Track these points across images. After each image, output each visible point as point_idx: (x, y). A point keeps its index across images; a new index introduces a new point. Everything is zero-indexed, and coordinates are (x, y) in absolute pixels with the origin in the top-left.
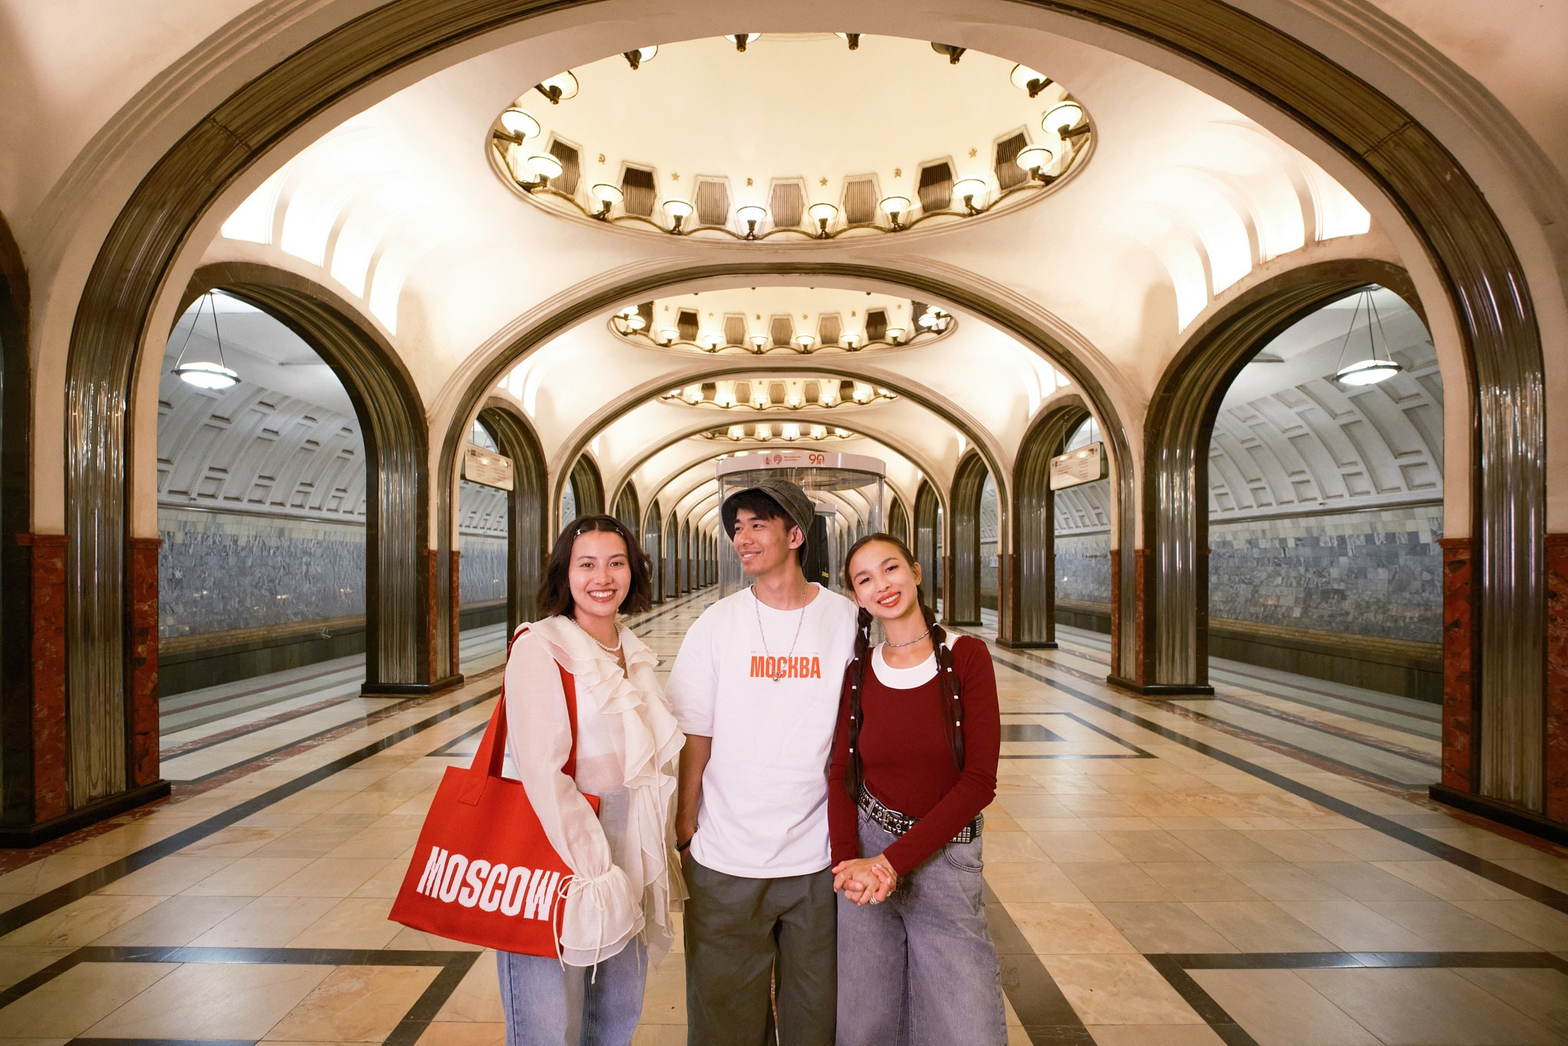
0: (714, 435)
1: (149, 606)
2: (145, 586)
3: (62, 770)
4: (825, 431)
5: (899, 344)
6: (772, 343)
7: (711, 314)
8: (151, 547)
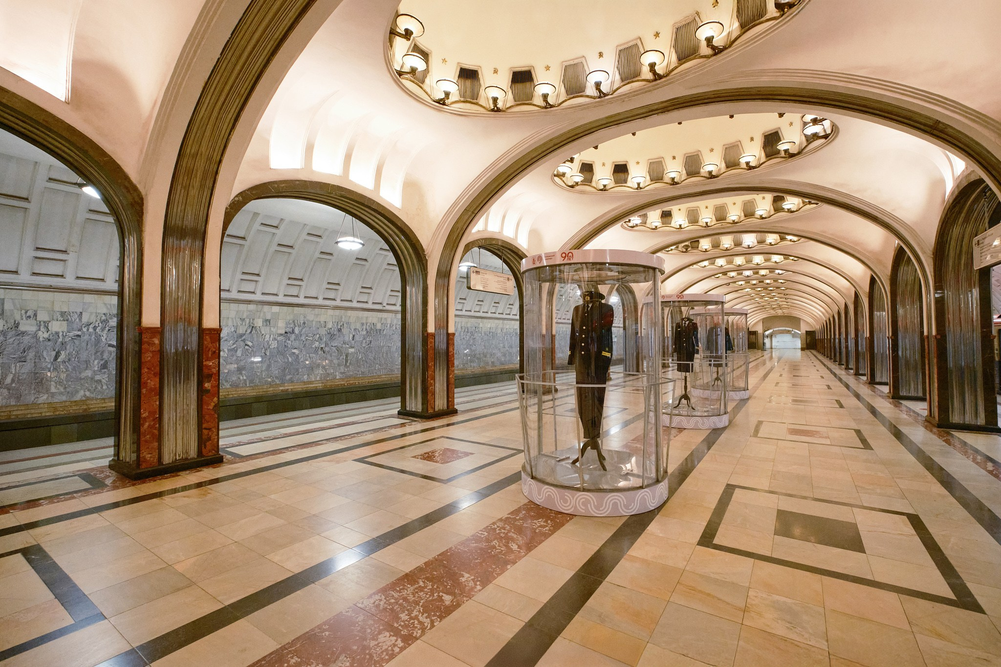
0: (687, 249)
1: (213, 363)
2: (210, 352)
3: (156, 444)
4: (779, 238)
5: (792, 156)
6: (686, 174)
7: (638, 163)
8: (216, 333)
